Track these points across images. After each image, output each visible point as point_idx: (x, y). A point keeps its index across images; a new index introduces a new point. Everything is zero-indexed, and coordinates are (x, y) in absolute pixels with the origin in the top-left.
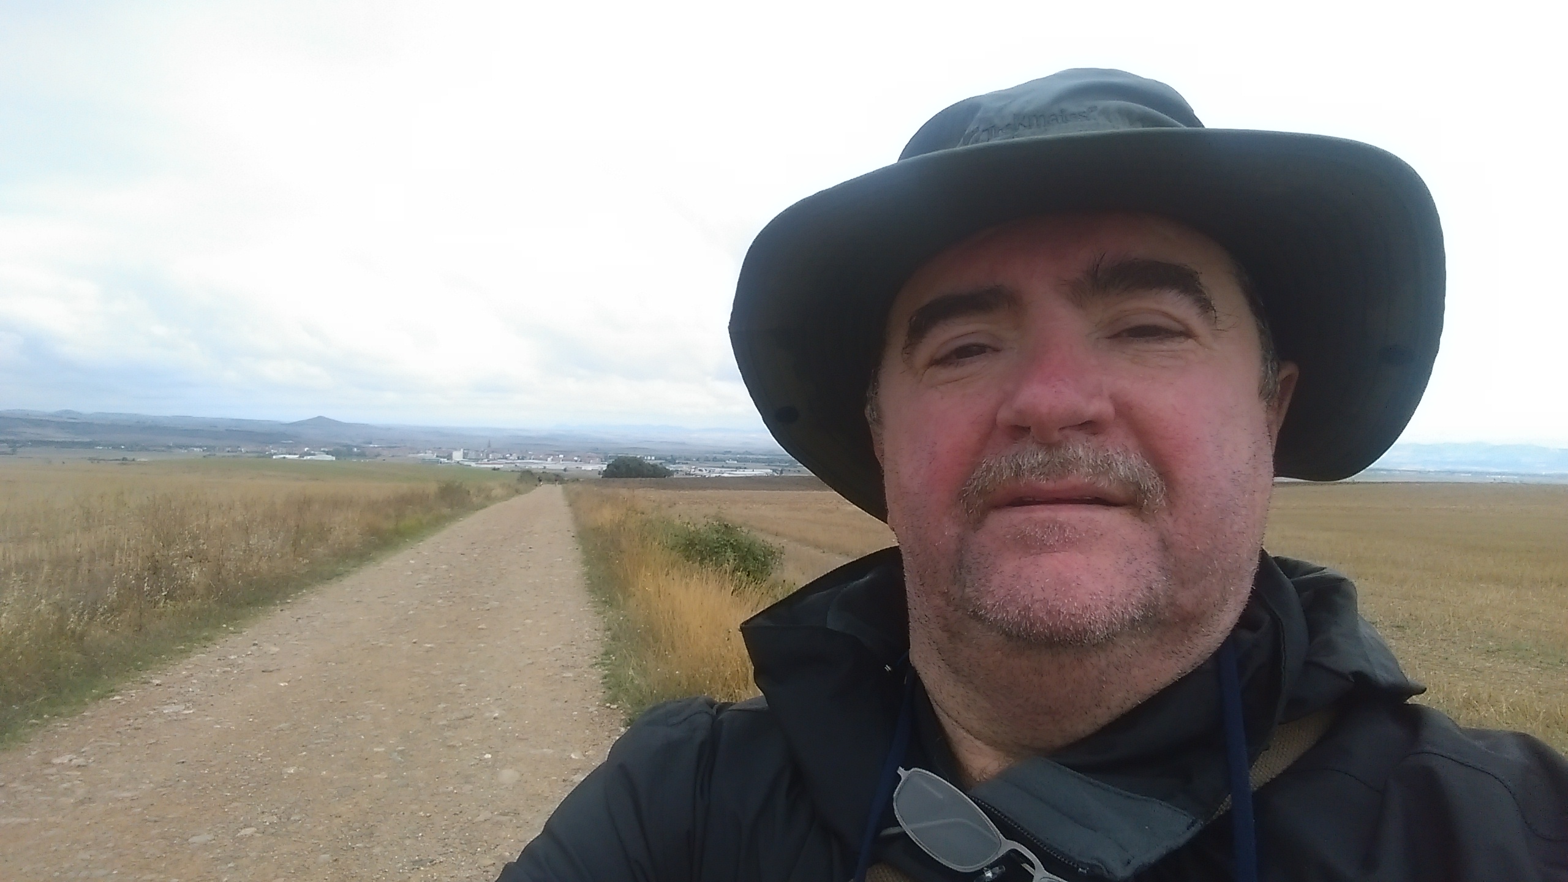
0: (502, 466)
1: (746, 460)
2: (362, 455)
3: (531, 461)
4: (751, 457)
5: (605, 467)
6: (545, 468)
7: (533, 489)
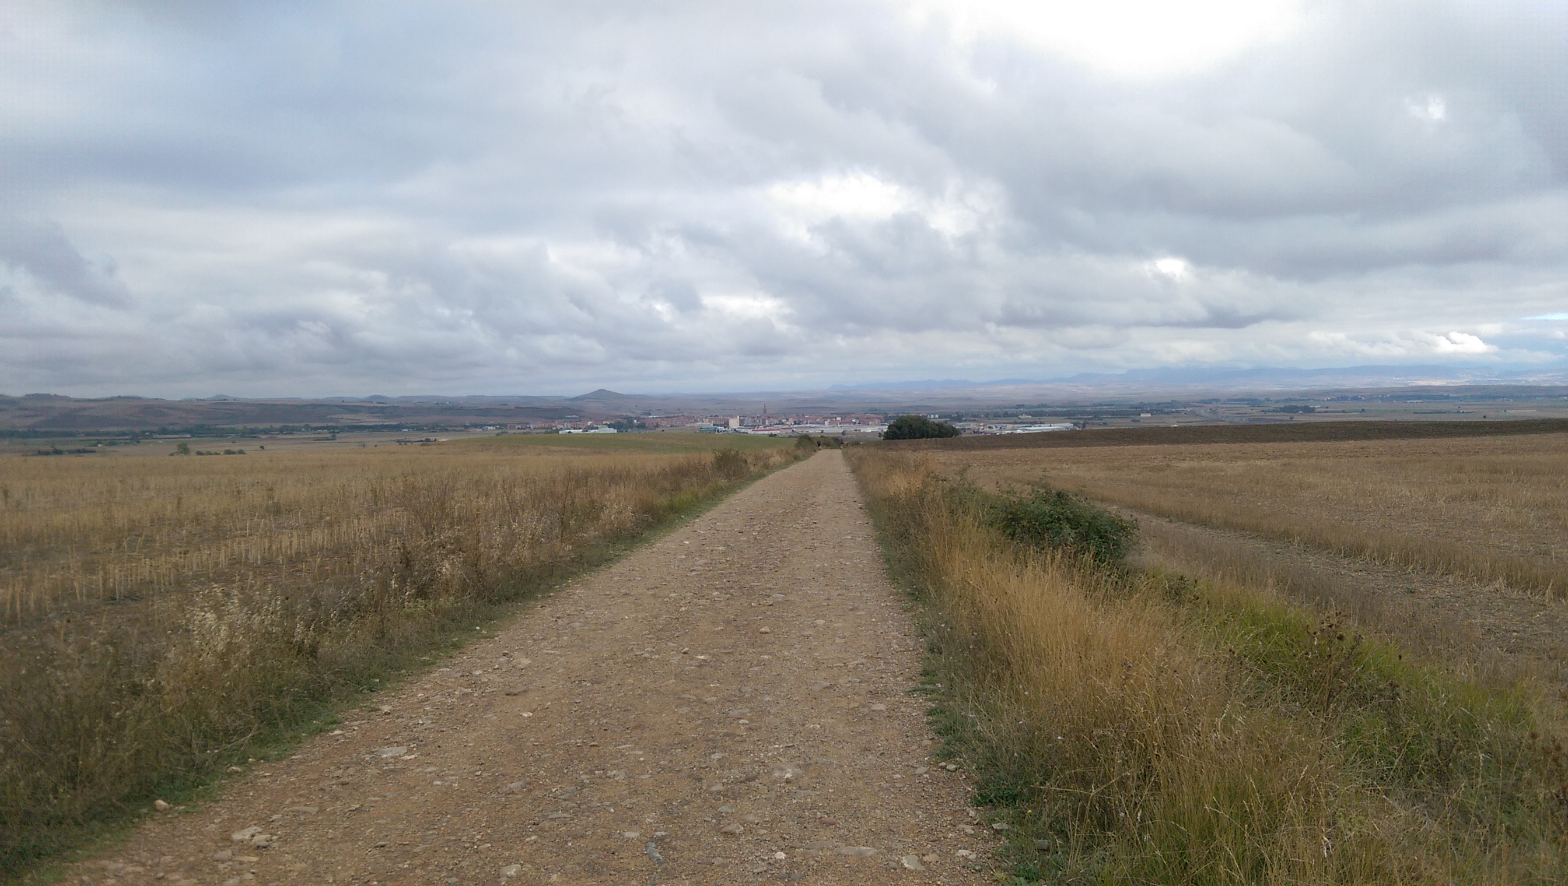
0: (779, 432)
1: (1042, 414)
2: (642, 426)
3: (808, 425)
4: (1047, 410)
5: (885, 429)
6: (822, 432)
7: (811, 455)
